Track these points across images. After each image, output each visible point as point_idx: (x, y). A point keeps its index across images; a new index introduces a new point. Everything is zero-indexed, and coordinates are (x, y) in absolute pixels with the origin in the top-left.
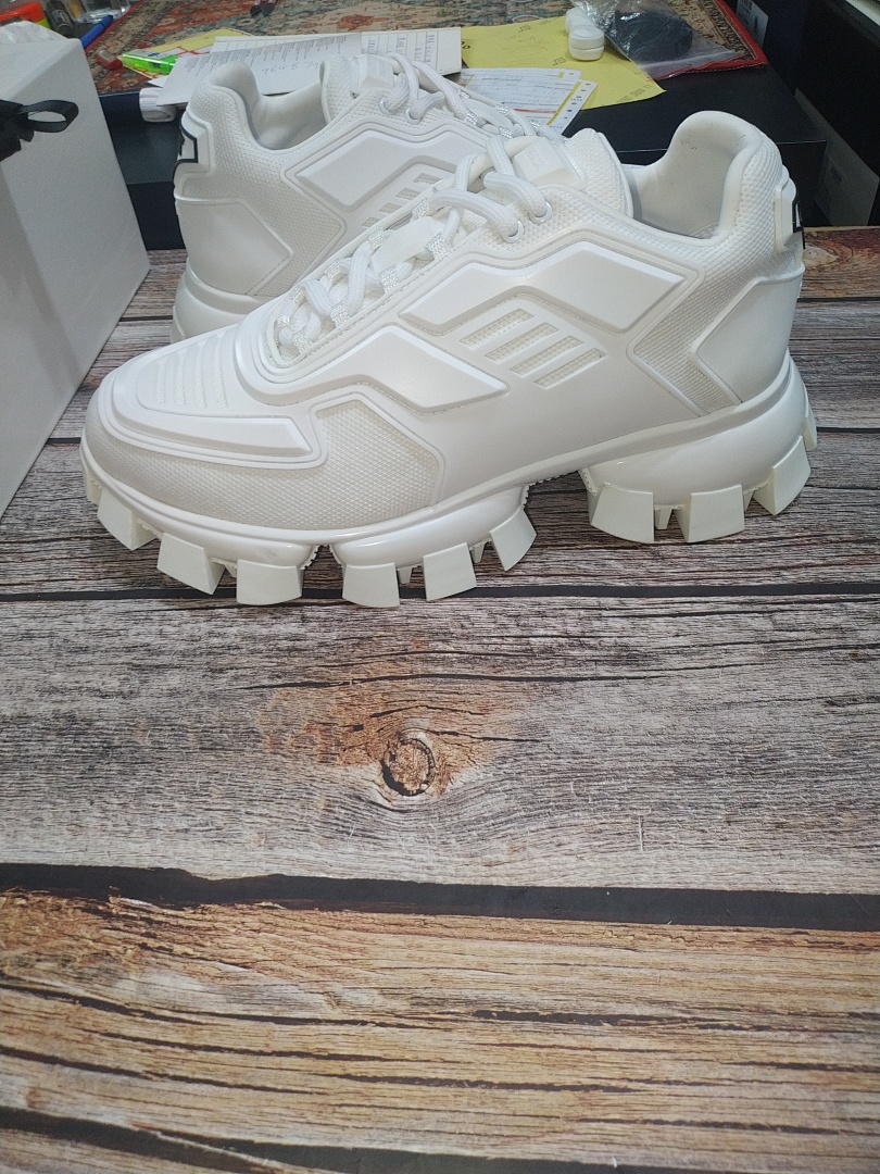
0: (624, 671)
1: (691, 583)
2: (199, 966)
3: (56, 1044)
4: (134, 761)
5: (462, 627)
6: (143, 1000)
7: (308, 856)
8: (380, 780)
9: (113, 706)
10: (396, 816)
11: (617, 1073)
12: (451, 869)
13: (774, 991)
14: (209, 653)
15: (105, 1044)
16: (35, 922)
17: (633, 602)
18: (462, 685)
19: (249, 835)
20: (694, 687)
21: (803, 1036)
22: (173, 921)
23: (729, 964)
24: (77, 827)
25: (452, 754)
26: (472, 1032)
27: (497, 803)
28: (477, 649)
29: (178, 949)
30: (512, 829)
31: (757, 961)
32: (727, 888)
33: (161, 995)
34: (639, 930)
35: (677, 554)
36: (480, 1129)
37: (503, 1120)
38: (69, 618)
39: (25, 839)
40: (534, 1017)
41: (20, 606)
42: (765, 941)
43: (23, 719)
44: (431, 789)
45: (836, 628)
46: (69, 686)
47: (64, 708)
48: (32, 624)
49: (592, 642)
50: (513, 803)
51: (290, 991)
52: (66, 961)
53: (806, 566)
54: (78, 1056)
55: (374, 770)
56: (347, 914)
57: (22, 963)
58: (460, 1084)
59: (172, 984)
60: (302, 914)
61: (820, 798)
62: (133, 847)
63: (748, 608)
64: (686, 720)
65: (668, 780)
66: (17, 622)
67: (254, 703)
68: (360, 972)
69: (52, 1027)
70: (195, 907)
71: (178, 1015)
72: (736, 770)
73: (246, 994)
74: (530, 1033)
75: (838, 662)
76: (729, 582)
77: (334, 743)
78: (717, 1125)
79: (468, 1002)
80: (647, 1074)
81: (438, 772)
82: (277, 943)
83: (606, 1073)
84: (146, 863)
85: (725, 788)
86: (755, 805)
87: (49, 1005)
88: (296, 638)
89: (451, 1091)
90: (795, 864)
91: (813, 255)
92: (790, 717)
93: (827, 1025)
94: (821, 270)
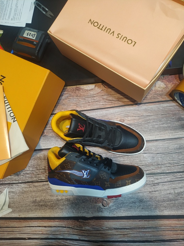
6: (85, 229)
7: (96, 214)
10: (104, 209)
11: (127, 233)
12: (110, 215)
16: (73, 223)
19: (90, 212)
22: (86, 222)
23: (136, 223)
24: (73, 212)
25: (109, 201)
26: (114, 230)
27: (114, 207)
29: (87, 224)
30: (116, 210)
31: (139, 223)
32: (137, 215)
36: (115, 238)
37: (117, 237)
39: (68, 214)
43: (62, 199)
44: (107, 206)
50: (116, 207)
51: (98, 228)
52: (77, 226)
54: (81, 235)
55: (101, 204)
56: (101, 220)
58: (113, 235)
60: (97, 220)
62: (79, 214)
65: (132, 203)
68: (104, 226)
69: (78, 232)
70: (87, 220)
71: (89, 230)
72: (139, 202)
77: (96, 200)
78: (135, 237)
79: (113, 228)
80: (129, 233)
81: (108, 204)
82: (96, 223)
84: (81, 216)
85: (138, 204)
86: (140, 206)
87: (77, 230)
90: (144, 213)
91: (161, 86)
92: (145, 194)
93: (145, 228)
94: (162, 91)
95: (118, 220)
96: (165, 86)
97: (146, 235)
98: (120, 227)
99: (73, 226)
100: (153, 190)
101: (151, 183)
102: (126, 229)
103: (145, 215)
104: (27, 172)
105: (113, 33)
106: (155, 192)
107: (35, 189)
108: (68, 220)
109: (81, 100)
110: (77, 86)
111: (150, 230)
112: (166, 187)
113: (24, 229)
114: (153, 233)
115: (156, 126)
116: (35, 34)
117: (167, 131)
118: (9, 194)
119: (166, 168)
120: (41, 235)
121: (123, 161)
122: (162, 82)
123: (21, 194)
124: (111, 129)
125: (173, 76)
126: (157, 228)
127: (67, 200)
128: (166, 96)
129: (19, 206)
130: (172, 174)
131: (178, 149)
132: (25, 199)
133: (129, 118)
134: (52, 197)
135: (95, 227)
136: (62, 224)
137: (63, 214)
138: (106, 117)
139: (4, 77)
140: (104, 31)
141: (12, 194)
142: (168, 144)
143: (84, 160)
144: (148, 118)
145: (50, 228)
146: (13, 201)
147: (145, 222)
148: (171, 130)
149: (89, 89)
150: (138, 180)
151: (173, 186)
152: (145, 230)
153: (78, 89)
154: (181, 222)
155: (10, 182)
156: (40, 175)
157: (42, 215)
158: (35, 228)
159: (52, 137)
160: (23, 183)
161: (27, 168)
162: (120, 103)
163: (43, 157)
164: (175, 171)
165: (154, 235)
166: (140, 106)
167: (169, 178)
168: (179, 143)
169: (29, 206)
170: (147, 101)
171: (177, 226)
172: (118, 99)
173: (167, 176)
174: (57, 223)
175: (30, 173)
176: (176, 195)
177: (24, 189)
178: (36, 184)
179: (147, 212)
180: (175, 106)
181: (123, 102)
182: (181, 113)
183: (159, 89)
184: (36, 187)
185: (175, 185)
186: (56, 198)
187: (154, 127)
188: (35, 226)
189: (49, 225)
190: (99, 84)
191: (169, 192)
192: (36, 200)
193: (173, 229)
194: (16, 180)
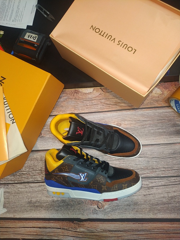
3: (73, 235)
6: (80, 231)
7: (91, 216)
8: (97, 207)
10: (99, 211)
11: (121, 235)
12: (105, 217)
13: (134, 228)
15: (78, 235)
16: (68, 224)
19: (85, 214)
22: (80, 224)
23: (131, 226)
24: (68, 214)
26: (108, 233)
27: (109, 210)
29: (82, 226)
30: (111, 213)
32: (131, 218)
39: (64, 215)
42: (134, 223)
43: (58, 201)
44: (102, 208)
50: (111, 210)
52: (72, 228)
53: (145, 174)
56: (96, 222)
60: (92, 222)
61: (141, 208)
65: (126, 206)
68: (98, 228)
70: (82, 222)
72: (133, 204)
75: (146, 190)
77: (92, 203)
79: (108, 230)
81: (103, 206)
82: (90, 225)
84: (76, 218)
85: (132, 207)
86: (135, 209)
91: (158, 92)
92: (140, 197)
93: (138, 231)
94: (158, 97)
95: (113, 223)
96: (162, 93)
97: (139, 238)
98: (114, 230)
99: (68, 227)
100: (148, 193)
101: (146, 187)
102: (120, 231)
103: (139, 218)
104: (24, 172)
105: (114, 40)
106: (149, 196)
107: (31, 190)
108: (63, 221)
109: (79, 102)
110: (76, 89)
111: (143, 233)
112: (160, 191)
113: (18, 229)
114: (146, 236)
115: (152, 131)
116: (36, 37)
117: (162, 136)
118: (4, 194)
119: (160, 173)
120: (36, 236)
121: (119, 165)
122: (159, 88)
123: (16, 195)
124: (109, 133)
125: (169, 83)
126: (151, 231)
127: (62, 201)
128: (162, 103)
129: (14, 206)
130: (166, 178)
131: (172, 154)
132: (21, 199)
133: (126, 122)
134: (48, 199)
135: (90, 229)
136: (56, 225)
137: (58, 216)
138: (104, 120)
139: (5, 79)
140: (105, 37)
141: (7, 195)
142: (163, 149)
143: (81, 163)
144: (144, 123)
145: (45, 229)
146: (8, 201)
147: (138, 224)
148: (166, 135)
149: (87, 92)
150: (134, 184)
151: (167, 189)
152: (138, 233)
153: (77, 93)
154: (173, 225)
155: (5, 182)
156: (36, 176)
157: (37, 216)
158: (29, 228)
159: (49, 138)
160: (19, 183)
161: (23, 169)
162: (117, 107)
163: (40, 158)
164: (169, 175)
165: (147, 238)
166: (137, 111)
167: (163, 182)
168: (173, 148)
169: (25, 206)
170: (144, 107)
171: (170, 229)
172: (116, 104)
173: (161, 180)
174: (52, 224)
175: (26, 174)
176: (170, 199)
177: (20, 189)
178: (32, 185)
179: (141, 215)
180: (170, 112)
181: (121, 106)
182: (176, 119)
183: (156, 95)
184: (31, 187)
185: (169, 189)
186: (52, 199)
187: (150, 132)
188: (30, 227)
189: (44, 226)
190: (97, 88)
191: (162, 196)
192: (31, 200)
193: (166, 232)
194: (12, 181)
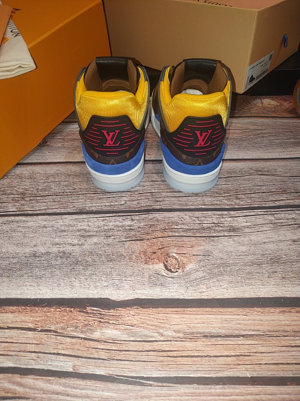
0: (232, 234)
1: (249, 206)
2: (118, 327)
3: (78, 352)
4: (87, 266)
5: (182, 221)
6: (103, 337)
8: (164, 269)
9: (77, 248)
10: (171, 279)
11: (247, 351)
12: (190, 294)
13: (288, 326)
14: (105, 231)
15: (94, 351)
16: (65, 316)
17: (232, 213)
18: (184, 239)
19: (127, 287)
20: (253, 238)
21: (297, 338)
22: (108, 314)
23: (274, 318)
24: (72, 286)
25: (185, 260)
26: (203, 342)
27: (200, 274)
28: (187, 227)
29: (111, 322)
30: (206, 282)
31: (282, 317)
32: (271, 297)
33: (109, 336)
34: (247, 310)
35: (243, 197)
36: (209, 369)
37: (216, 366)
38: (58, 221)
39: (56, 291)
40: (220, 336)
41: (40, 217)
42: (283, 311)
43: (48, 253)
44: (180, 271)
45: (293, 218)
46: (61, 242)
47: (61, 249)
48: (45, 223)
49: (222, 225)
50: (205, 274)
51: (147, 333)
52: (77, 327)
53: (282, 200)
54: (86, 355)
55: (162, 266)
56: (160, 309)
57: (63, 328)
58: (202, 356)
59: (110, 332)
60: (147, 309)
61: (294, 269)
62: (91, 292)
63: (267, 213)
64: (253, 248)
65: (250, 266)
66: (40, 222)
67: (122, 247)
68: (168, 326)
69: (76, 347)
70: (114, 309)
71: (114, 341)
72: (269, 262)
73: (134, 334)
74: (220, 341)
75: (295, 229)
76: (259, 206)
77: (148, 258)
78: (277, 364)
79: (200, 333)
80: (255, 351)
81: (181, 266)
82: (141, 319)
83: (243, 351)
84: (96, 297)
85: (267, 268)
86: (276, 272)
87: (74, 340)
88: (130, 226)
89: (199, 359)
91: (272, 103)
92: (283, 246)
94: (275, 108)
96: (279, 104)
98: (223, 332)
99: (62, 325)
108: (51, 307)
122: (273, 100)
127: (61, 254)
134: (21, 249)
136: (24, 318)
144: (258, 132)
147: (298, 314)
156: (5, 204)
159: (61, 147)
174: (10, 316)
183: (270, 106)
186: (32, 249)
